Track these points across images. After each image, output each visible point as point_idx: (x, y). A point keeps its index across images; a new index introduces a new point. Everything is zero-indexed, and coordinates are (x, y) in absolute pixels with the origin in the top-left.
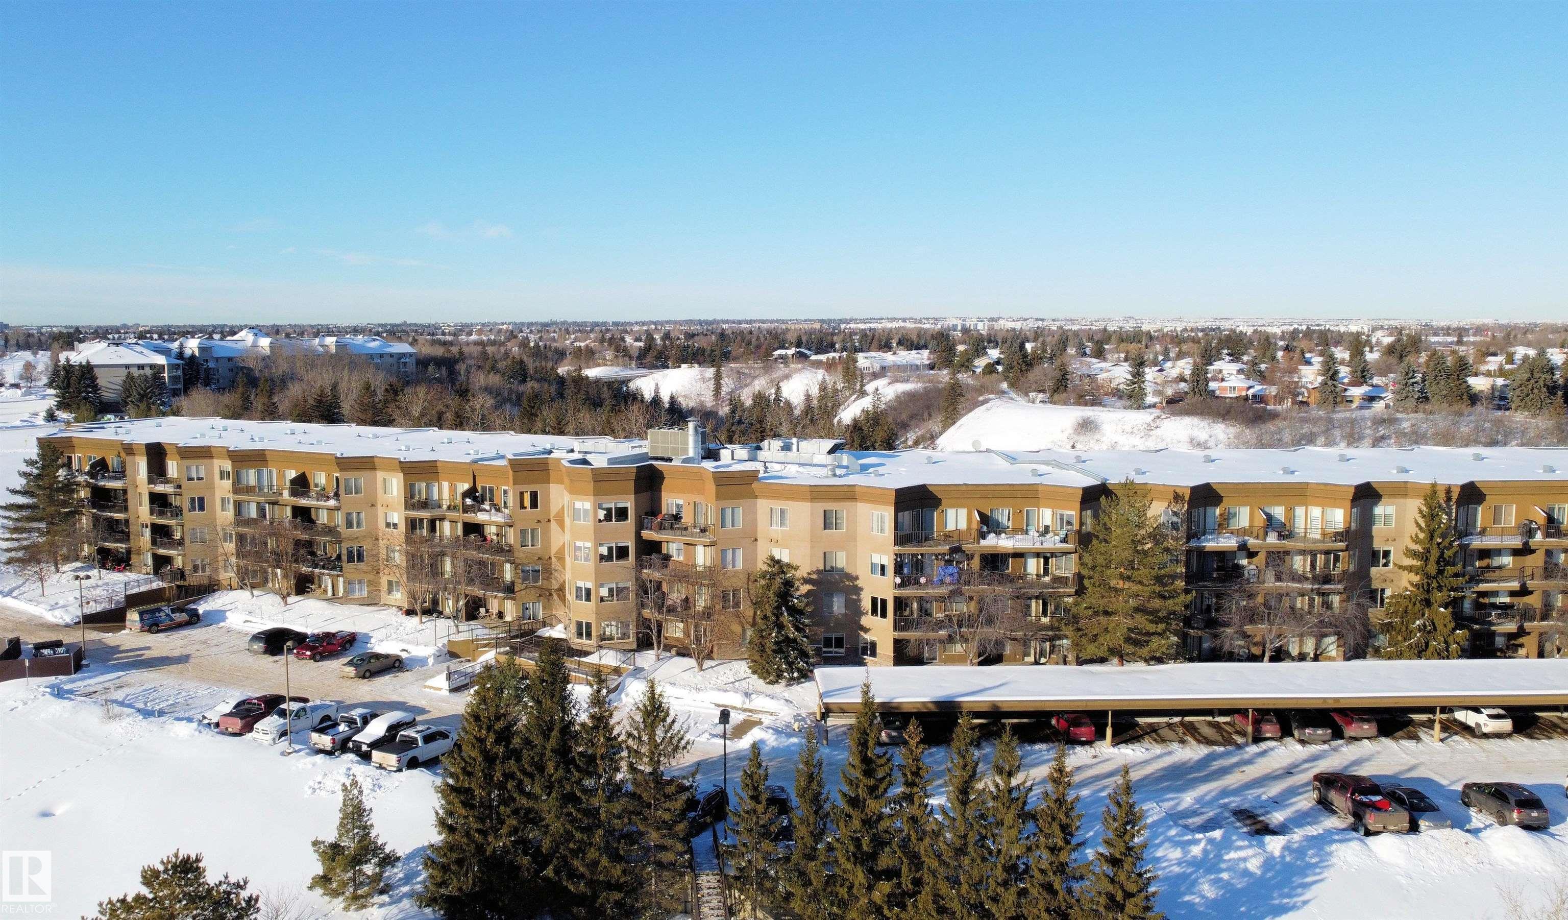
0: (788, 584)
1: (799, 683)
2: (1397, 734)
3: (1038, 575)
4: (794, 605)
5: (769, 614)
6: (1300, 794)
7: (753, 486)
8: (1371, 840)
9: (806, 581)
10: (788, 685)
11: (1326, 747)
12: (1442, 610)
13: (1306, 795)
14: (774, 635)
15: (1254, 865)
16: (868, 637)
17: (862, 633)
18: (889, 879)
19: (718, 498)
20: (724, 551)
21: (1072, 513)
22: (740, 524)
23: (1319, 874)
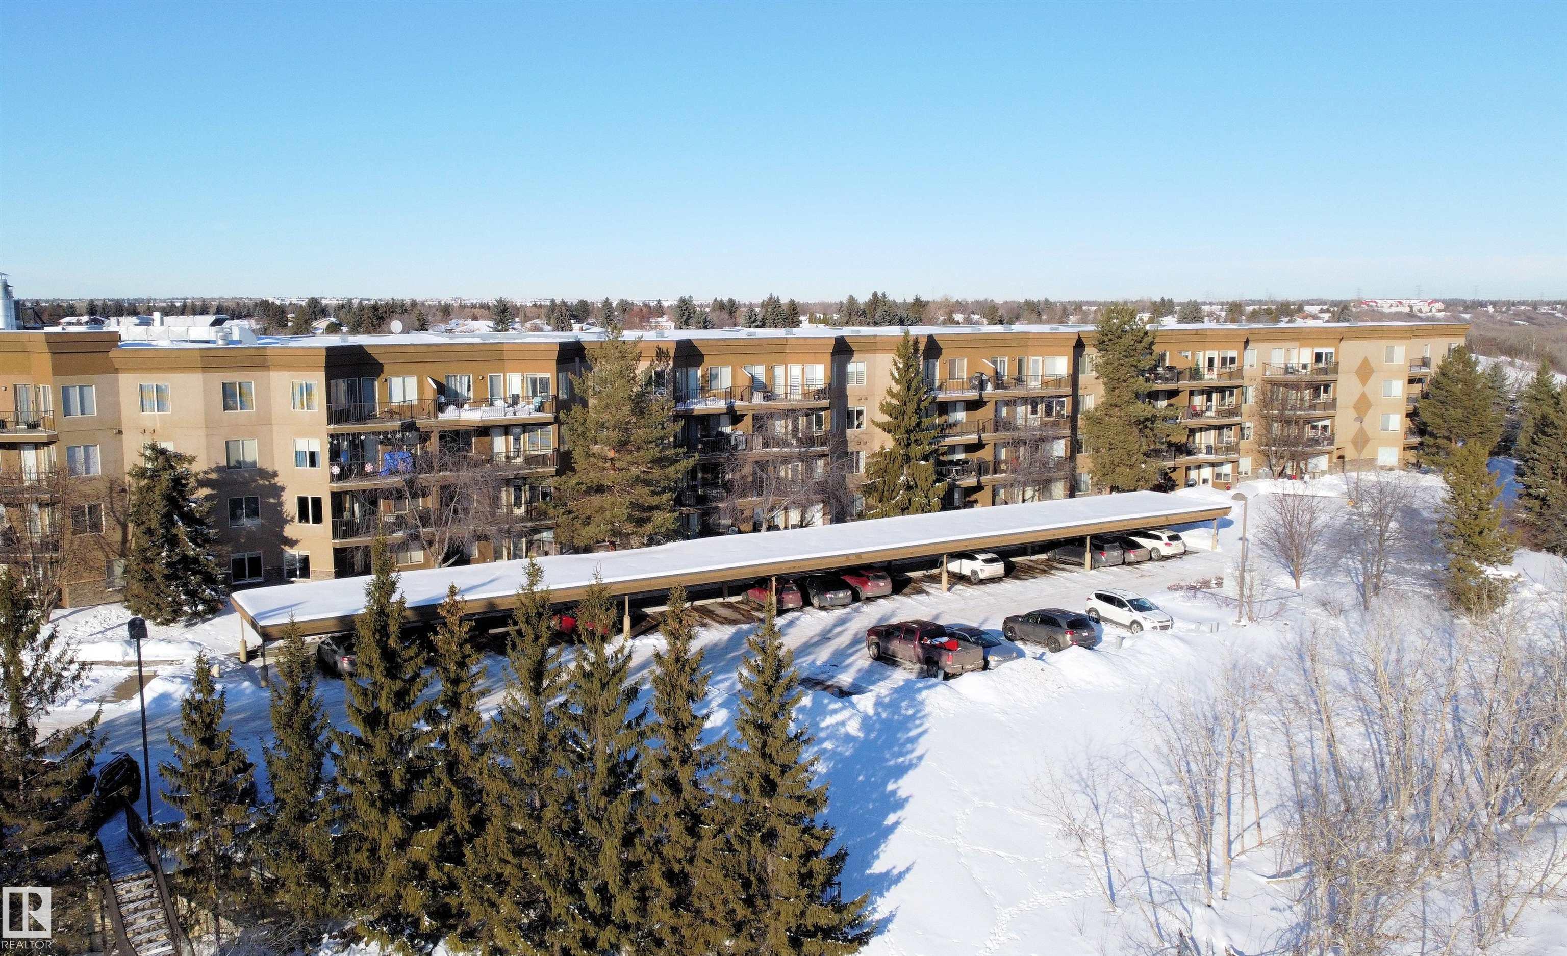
0: (178, 483)
1: (204, 621)
2: (906, 590)
3: (507, 457)
4: (191, 510)
5: (154, 524)
6: (852, 654)
7: (111, 354)
8: (952, 682)
9: (202, 484)
10: (189, 624)
11: (848, 610)
12: (923, 463)
13: (858, 654)
14: (164, 554)
15: (853, 728)
16: (295, 552)
17: (287, 548)
18: (432, 825)
19: (57, 370)
20: (71, 450)
21: (548, 374)
22: (94, 410)
23: (921, 725)
